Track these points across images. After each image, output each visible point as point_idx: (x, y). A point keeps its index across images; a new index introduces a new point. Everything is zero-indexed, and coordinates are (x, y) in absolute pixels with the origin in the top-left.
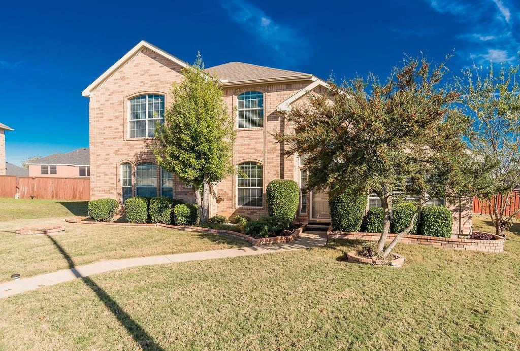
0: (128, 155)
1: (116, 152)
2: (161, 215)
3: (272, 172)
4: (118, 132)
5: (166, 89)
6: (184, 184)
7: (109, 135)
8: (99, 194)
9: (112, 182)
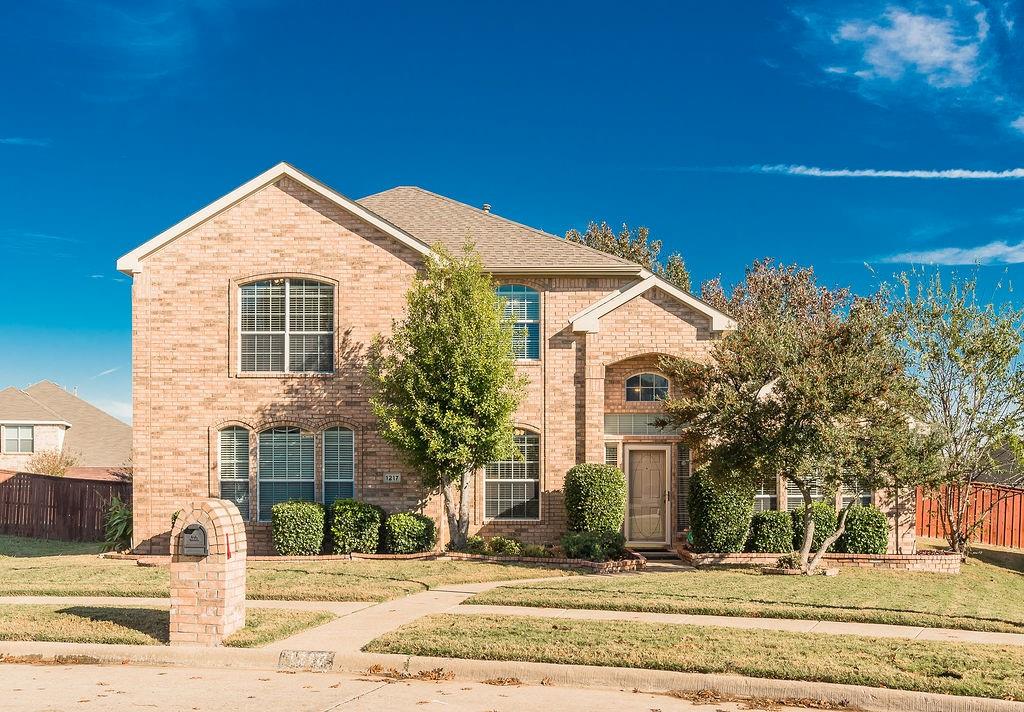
0: (240, 410)
1: (209, 403)
2: (360, 537)
3: (560, 450)
4: (214, 358)
5: (337, 271)
6: (382, 474)
7: (188, 362)
8: (156, 497)
9: (196, 471)
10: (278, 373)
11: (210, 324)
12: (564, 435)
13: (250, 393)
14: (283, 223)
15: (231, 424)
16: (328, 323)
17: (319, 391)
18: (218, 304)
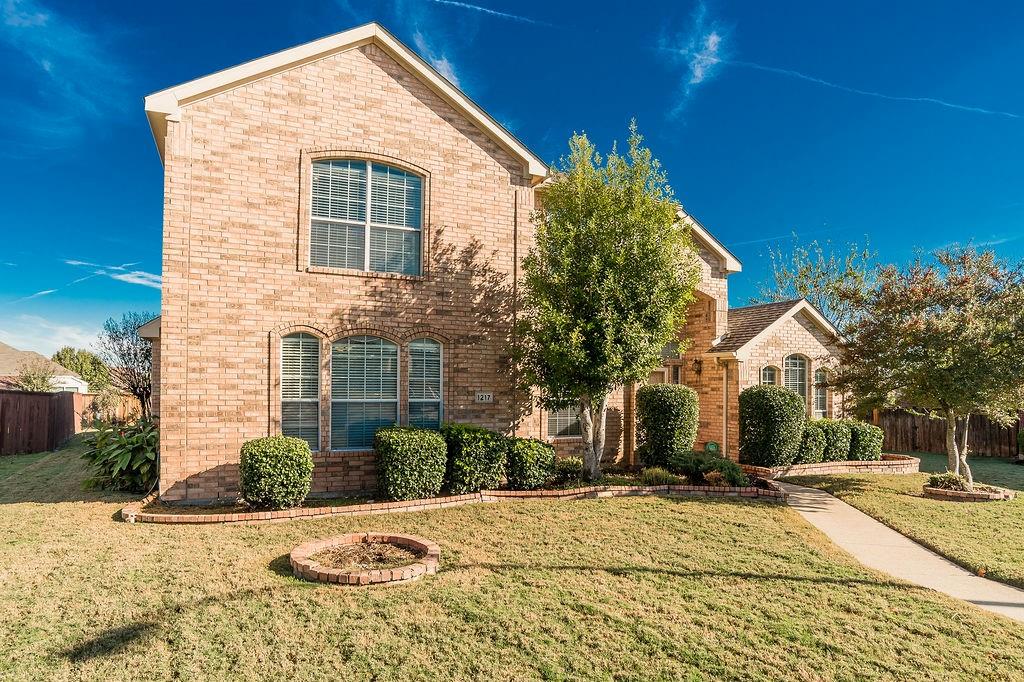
0: (311, 312)
1: (270, 301)
4: (278, 245)
5: (428, 161)
6: (473, 393)
7: (243, 247)
8: (195, 423)
9: (252, 388)
10: (355, 272)
11: (273, 202)
13: (326, 293)
14: (368, 95)
15: (298, 329)
16: (416, 217)
17: (408, 296)
18: (285, 178)
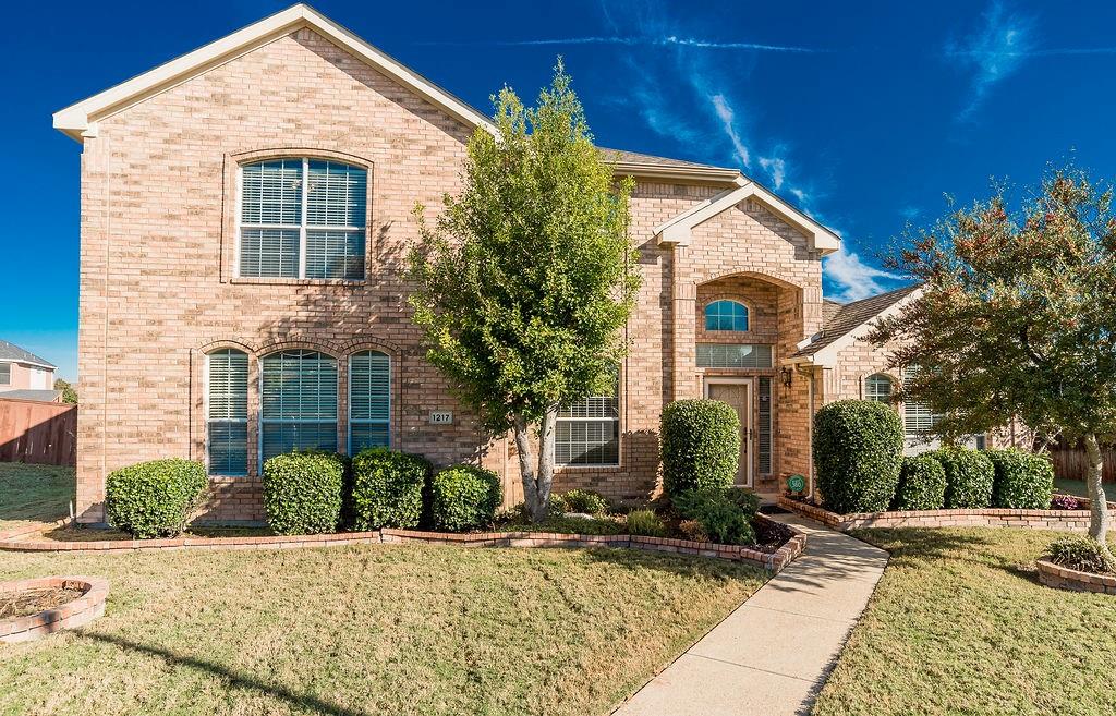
0: (236, 326)
1: (191, 316)
2: (394, 505)
3: (644, 383)
4: (200, 256)
5: (370, 150)
6: (427, 413)
7: (163, 261)
8: (114, 444)
9: (172, 408)
10: (290, 280)
11: (195, 211)
12: (649, 365)
13: (250, 304)
14: (301, 85)
15: (222, 345)
16: (359, 216)
17: (347, 304)
18: (208, 185)
